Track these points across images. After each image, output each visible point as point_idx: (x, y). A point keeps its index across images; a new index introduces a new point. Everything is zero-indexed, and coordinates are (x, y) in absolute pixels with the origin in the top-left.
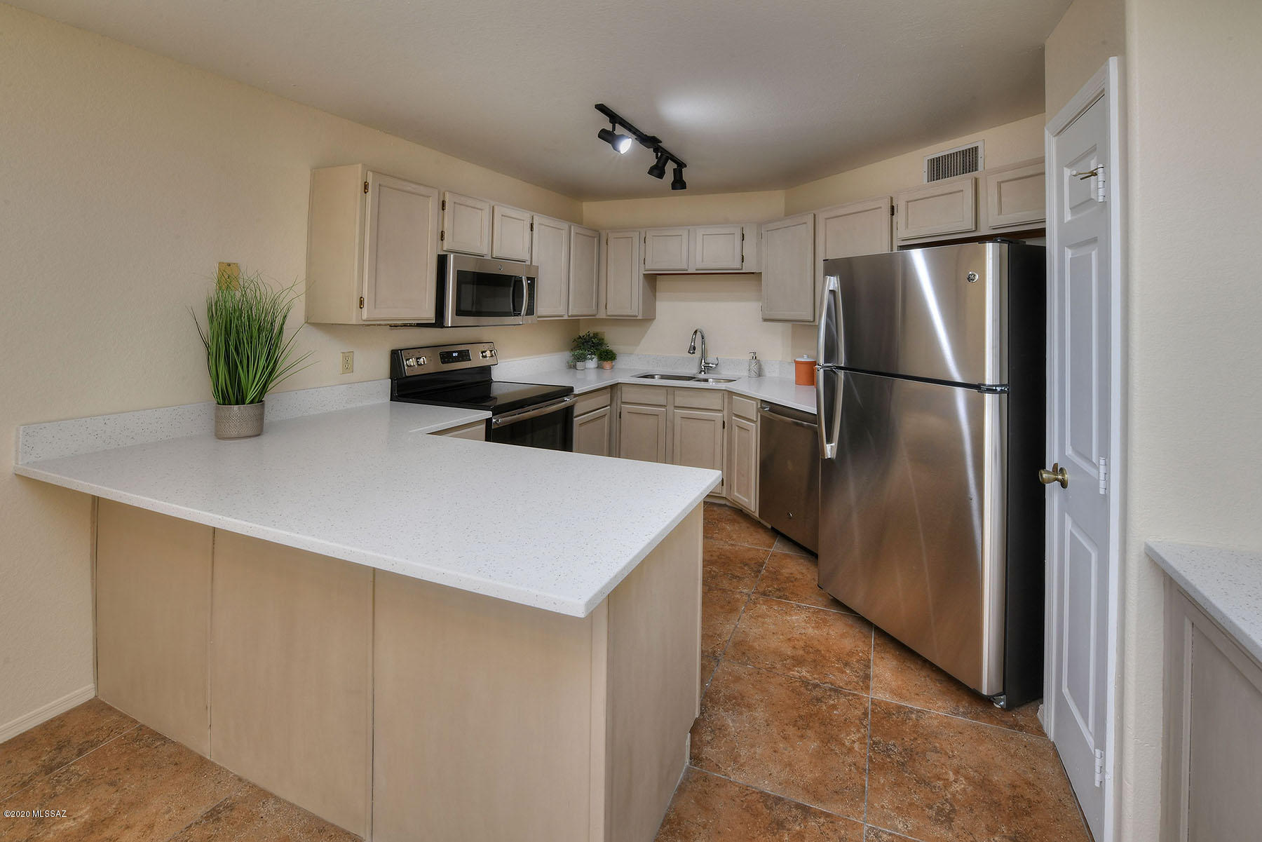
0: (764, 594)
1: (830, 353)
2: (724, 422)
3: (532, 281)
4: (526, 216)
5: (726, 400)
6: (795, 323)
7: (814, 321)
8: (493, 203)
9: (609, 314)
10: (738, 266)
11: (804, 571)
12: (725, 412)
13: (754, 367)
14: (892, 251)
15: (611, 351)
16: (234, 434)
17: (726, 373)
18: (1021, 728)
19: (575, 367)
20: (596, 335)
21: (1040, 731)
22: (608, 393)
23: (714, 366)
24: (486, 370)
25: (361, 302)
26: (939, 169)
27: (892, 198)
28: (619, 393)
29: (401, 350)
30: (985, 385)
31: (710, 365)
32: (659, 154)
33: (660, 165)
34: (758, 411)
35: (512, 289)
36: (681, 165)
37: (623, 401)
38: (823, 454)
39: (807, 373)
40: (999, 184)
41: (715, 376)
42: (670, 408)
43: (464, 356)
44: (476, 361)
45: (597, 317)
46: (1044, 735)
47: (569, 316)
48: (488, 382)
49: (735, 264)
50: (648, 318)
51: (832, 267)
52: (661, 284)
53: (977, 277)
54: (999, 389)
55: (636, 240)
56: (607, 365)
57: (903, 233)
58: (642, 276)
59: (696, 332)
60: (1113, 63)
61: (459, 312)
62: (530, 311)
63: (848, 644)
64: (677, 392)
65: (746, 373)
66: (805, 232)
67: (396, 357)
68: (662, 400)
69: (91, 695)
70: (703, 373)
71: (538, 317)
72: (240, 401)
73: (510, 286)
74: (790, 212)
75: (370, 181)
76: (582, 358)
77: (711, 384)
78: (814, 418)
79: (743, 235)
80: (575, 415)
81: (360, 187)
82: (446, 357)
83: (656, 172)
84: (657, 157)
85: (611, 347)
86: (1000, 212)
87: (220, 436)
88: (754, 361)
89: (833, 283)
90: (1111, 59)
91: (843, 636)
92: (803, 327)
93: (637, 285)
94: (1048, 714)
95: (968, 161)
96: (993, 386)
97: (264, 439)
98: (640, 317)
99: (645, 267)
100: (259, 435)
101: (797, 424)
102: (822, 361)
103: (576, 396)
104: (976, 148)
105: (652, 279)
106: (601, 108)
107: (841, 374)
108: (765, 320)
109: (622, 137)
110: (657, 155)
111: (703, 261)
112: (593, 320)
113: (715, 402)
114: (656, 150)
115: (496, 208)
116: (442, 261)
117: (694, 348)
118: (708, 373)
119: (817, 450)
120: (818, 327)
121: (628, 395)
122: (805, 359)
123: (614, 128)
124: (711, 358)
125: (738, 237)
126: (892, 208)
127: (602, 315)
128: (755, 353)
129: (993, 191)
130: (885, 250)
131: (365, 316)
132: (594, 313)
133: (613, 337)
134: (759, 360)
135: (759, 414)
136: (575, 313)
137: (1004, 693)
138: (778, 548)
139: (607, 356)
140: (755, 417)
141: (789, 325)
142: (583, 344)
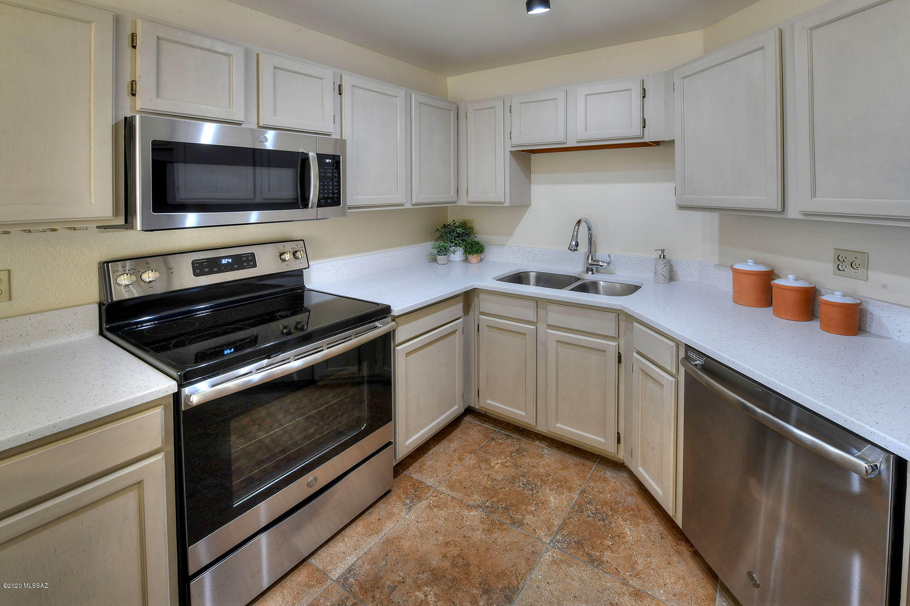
2: (619, 355)
4: (330, 74)
5: (623, 324)
6: (723, 212)
9: (471, 199)
10: (638, 134)
12: (621, 340)
13: (663, 270)
15: (478, 243)
17: (622, 273)
19: (436, 261)
22: (459, 303)
23: (605, 264)
24: (299, 274)
28: (476, 300)
31: (601, 263)
34: (680, 359)
37: (481, 312)
41: (607, 278)
42: (542, 327)
43: (244, 262)
44: (269, 266)
45: (459, 204)
47: (413, 205)
49: (633, 132)
50: (521, 205)
55: (499, 112)
56: (473, 258)
58: (508, 155)
59: (579, 222)
62: (332, 201)
64: (552, 307)
65: (651, 275)
67: (103, 272)
68: (532, 314)
70: (590, 273)
71: (353, 208)
76: (443, 251)
79: (644, 90)
80: (396, 343)
82: (208, 267)
85: (480, 239)
88: (661, 262)
93: (503, 164)
98: (507, 204)
99: (511, 142)
103: (396, 317)
105: (523, 157)
108: (682, 207)
111: (586, 130)
117: (577, 244)
118: (597, 272)
122: (751, 267)
124: (601, 254)
125: (637, 94)
127: (464, 202)
128: (663, 251)
132: (455, 199)
133: (484, 226)
134: (669, 261)
135: (682, 368)
136: (423, 201)
139: (474, 248)
141: (716, 215)
142: (447, 234)
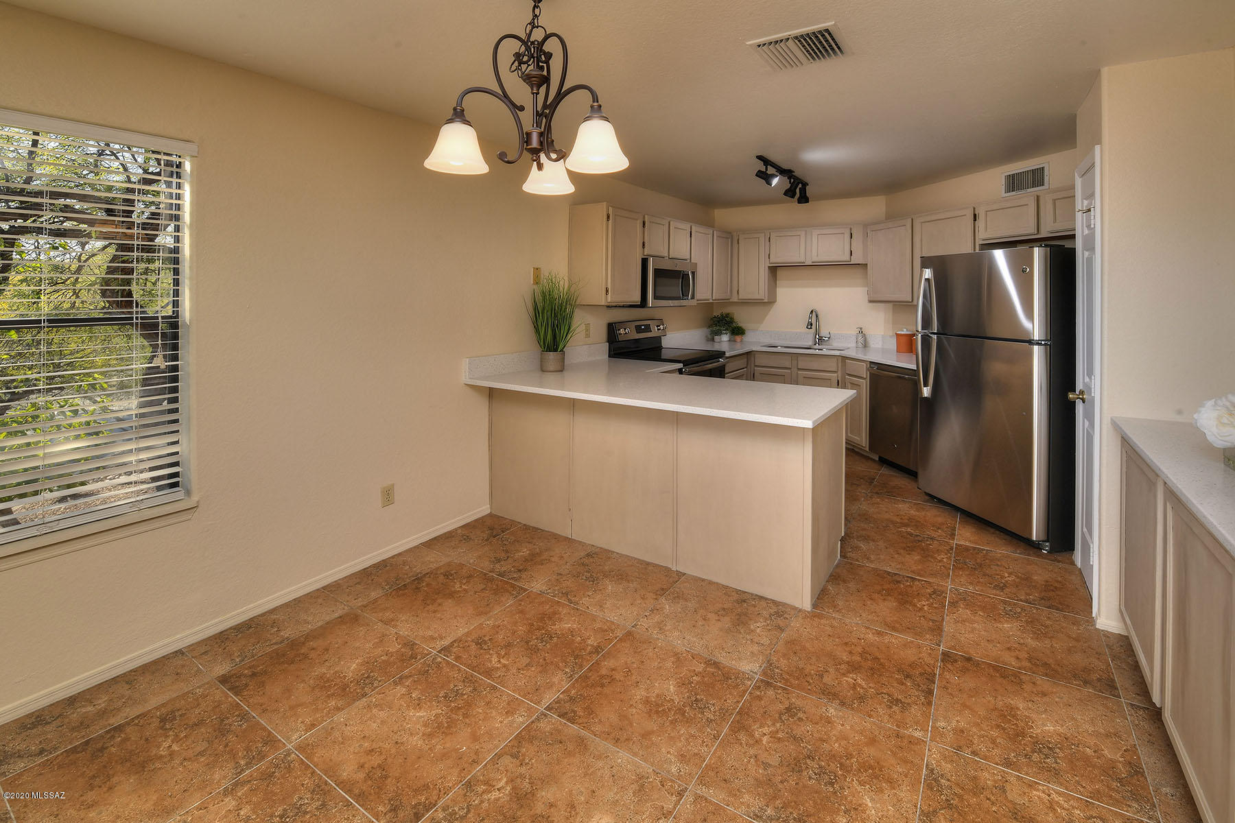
0: (877, 493)
1: (926, 323)
2: (838, 381)
3: (693, 273)
4: (686, 226)
5: (840, 365)
6: (895, 304)
7: (912, 301)
8: (669, 219)
9: (740, 297)
10: (848, 259)
11: (907, 484)
12: (839, 373)
13: (861, 339)
14: (975, 251)
15: (740, 328)
16: (552, 369)
17: (835, 344)
18: (1059, 562)
19: (713, 340)
20: (727, 315)
21: (1073, 563)
22: (745, 358)
23: (827, 339)
24: (658, 339)
25: (607, 291)
26: (1014, 183)
27: (974, 208)
28: (753, 359)
29: (615, 323)
30: (1033, 340)
31: (824, 338)
32: (792, 180)
33: (792, 188)
34: (867, 369)
35: (681, 280)
36: (805, 185)
37: (756, 364)
38: (921, 393)
39: (907, 343)
40: (1054, 201)
41: (827, 347)
42: (794, 370)
43: (648, 328)
44: (654, 332)
45: (731, 300)
46: (1074, 565)
47: (713, 300)
48: (660, 348)
49: (845, 257)
50: (771, 302)
51: (926, 262)
52: (780, 273)
53: (1028, 270)
54: (1043, 342)
55: (762, 240)
56: (738, 338)
57: (983, 235)
58: (767, 269)
59: (812, 311)
60: (1097, 148)
61: (656, 297)
62: (693, 297)
63: (940, 520)
64: (800, 358)
65: (854, 345)
66: (905, 232)
67: (612, 329)
68: (788, 364)
69: (489, 511)
70: (818, 344)
71: (697, 300)
72: (556, 350)
73: (679, 278)
74: (890, 217)
75: (610, 212)
76: (719, 333)
77: (825, 352)
78: (915, 372)
79: (851, 234)
80: (726, 372)
81: (605, 217)
82: (639, 329)
83: (790, 193)
84: (790, 183)
85: (740, 325)
86: (1055, 221)
87: (543, 370)
88: (860, 335)
89: (928, 273)
90: (1096, 146)
91: (935, 516)
92: (901, 307)
93: (764, 273)
94: (1078, 557)
95: (1037, 178)
96: (1039, 340)
97: (565, 373)
98: (764, 301)
99: (769, 261)
100: (562, 371)
101: (900, 377)
102: (920, 329)
103: (727, 358)
104: (1043, 168)
105: (774, 270)
106: (760, 158)
107: (935, 337)
108: (870, 301)
109: (773, 176)
110: (790, 181)
111: (817, 255)
112: (726, 302)
113: (832, 365)
114: (789, 178)
115: (671, 223)
116: (645, 262)
117: (811, 325)
118: (823, 344)
119: (917, 391)
120: (917, 306)
121: (760, 360)
122: (905, 332)
123: (766, 169)
124: (824, 333)
125: (847, 236)
126: (975, 215)
127: (735, 299)
128: (861, 328)
129: (1050, 207)
130: (970, 251)
131: (609, 300)
132: (728, 297)
133: (741, 317)
134: (865, 334)
135: (868, 372)
136: (718, 298)
137: (1047, 541)
138: (885, 471)
139: (738, 331)
140: (865, 373)
141: (891, 305)
142: (719, 322)
